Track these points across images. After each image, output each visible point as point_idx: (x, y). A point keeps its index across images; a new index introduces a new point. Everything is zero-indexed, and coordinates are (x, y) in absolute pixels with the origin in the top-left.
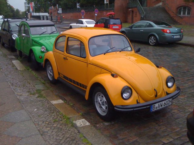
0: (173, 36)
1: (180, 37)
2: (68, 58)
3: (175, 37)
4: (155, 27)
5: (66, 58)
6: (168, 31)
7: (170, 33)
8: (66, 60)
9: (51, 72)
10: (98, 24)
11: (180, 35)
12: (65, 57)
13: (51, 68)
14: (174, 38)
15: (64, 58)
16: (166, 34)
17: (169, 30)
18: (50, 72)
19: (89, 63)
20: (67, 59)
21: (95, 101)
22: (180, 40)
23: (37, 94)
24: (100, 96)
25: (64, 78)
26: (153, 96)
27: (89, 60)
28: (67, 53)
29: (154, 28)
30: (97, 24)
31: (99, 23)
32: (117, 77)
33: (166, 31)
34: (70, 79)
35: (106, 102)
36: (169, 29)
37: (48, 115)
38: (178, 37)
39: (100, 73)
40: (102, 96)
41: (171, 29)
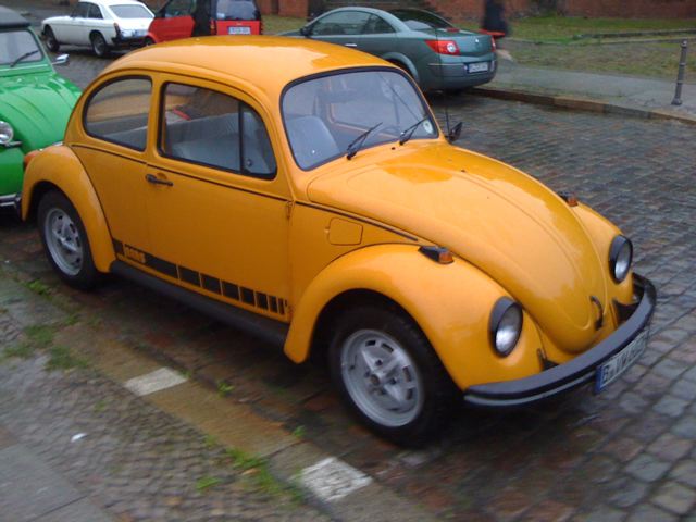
0: (467, 64)
1: (489, 67)
2: (171, 177)
3: (474, 68)
4: (399, 31)
5: (158, 178)
6: (451, 48)
7: (457, 53)
8: (164, 187)
9: (68, 239)
10: (167, 15)
11: (489, 62)
12: (154, 172)
13: (67, 221)
14: (471, 71)
15: (152, 180)
16: (445, 58)
17: (455, 44)
18: (63, 240)
19: (295, 199)
20: (170, 184)
21: (344, 364)
22: (488, 80)
23: (39, 352)
24: (373, 343)
25: (146, 264)
26: (589, 325)
27: (295, 189)
28: (163, 155)
29: (399, 35)
30: (163, 17)
31: (172, 14)
32: (452, 261)
33: (445, 48)
34: (182, 269)
35: (406, 369)
36: (454, 38)
37: (155, 460)
38: (483, 67)
39: (360, 246)
40: (384, 345)
41: (458, 39)
